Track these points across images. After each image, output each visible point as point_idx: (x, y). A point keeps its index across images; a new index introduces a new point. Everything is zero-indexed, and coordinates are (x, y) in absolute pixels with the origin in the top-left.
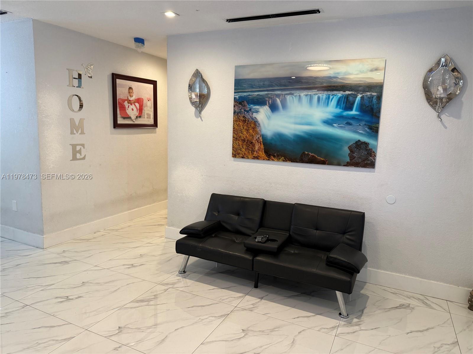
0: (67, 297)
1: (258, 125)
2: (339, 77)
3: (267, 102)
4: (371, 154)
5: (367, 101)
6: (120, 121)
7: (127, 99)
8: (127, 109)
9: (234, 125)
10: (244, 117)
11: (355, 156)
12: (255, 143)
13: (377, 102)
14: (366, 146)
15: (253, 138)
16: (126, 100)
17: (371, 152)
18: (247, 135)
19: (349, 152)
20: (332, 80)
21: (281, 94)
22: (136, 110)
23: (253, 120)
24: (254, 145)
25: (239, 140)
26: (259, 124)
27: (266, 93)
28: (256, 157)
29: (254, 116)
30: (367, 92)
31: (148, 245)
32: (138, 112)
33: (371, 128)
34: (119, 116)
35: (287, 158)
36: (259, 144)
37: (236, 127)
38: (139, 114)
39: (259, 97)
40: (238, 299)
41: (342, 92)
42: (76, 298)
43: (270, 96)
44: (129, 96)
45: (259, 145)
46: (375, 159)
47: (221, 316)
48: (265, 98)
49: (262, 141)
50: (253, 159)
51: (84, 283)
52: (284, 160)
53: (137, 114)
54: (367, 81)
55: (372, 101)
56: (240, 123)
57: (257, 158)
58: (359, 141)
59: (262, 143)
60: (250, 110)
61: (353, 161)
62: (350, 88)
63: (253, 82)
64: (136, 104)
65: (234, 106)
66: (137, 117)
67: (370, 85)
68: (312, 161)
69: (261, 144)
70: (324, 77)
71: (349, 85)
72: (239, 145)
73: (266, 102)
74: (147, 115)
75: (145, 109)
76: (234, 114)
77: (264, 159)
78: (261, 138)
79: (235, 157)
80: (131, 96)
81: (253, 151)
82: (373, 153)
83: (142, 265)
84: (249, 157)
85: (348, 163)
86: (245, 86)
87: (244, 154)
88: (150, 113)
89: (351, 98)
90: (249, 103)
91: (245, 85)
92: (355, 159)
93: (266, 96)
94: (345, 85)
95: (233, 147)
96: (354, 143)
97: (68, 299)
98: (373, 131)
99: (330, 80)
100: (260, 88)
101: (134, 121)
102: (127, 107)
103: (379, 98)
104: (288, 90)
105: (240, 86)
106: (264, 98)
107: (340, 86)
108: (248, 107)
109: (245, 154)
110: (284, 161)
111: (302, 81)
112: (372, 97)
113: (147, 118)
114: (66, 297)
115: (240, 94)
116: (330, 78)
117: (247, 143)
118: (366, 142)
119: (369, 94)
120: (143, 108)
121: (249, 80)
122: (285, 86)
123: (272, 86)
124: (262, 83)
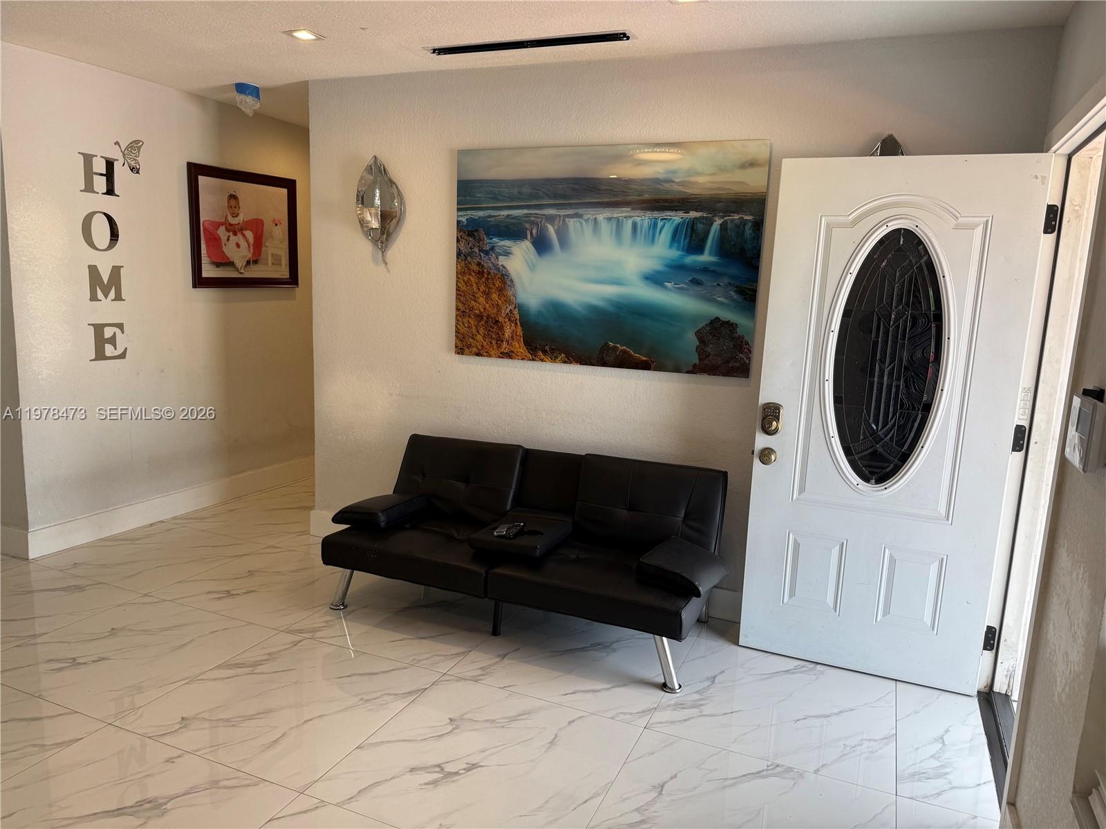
0: (74, 659)
1: (509, 283)
2: (677, 181)
3: (528, 231)
4: (741, 347)
5: (733, 234)
6: (208, 271)
7: (224, 221)
8: (224, 245)
9: (457, 281)
10: (479, 264)
11: (709, 350)
12: (505, 322)
13: (753, 235)
14: (730, 330)
15: (499, 310)
16: (222, 224)
17: (742, 342)
18: (487, 306)
19: (698, 343)
20: (662, 188)
21: (556, 215)
22: (247, 246)
23: (499, 271)
24: (501, 328)
25: (469, 316)
26: (512, 281)
27: (525, 211)
28: (507, 353)
29: (500, 263)
30: (734, 213)
31: (268, 550)
32: (250, 251)
33: (740, 291)
34: (205, 260)
35: (572, 356)
36: (513, 324)
37: (464, 288)
38: (254, 254)
39: (511, 220)
40: (453, 658)
41: (681, 214)
42: (94, 661)
43: (534, 219)
44: (229, 214)
45: (513, 328)
46: (749, 359)
47: (409, 693)
48: (524, 224)
49: (518, 318)
50: (500, 357)
51: (113, 631)
52: (567, 360)
53: (249, 255)
54: (733, 190)
55: (743, 232)
56: (472, 279)
57: (508, 355)
58: (717, 319)
59: (518, 323)
60: (493, 249)
61: (706, 362)
62: (698, 205)
63: (496, 187)
64: (245, 232)
65: (458, 241)
66: (248, 263)
67: (739, 199)
68: (624, 362)
69: (516, 324)
70: (644, 180)
71: (696, 198)
72: (470, 327)
73: (526, 232)
74: (272, 257)
75: (267, 244)
76: (458, 258)
77: (523, 359)
78: (516, 312)
79: (462, 354)
80: (236, 215)
81: (500, 340)
82: (746, 345)
83: (251, 591)
84: (493, 353)
85: (695, 366)
86: (479, 195)
87: (480, 348)
88: (279, 253)
89: (700, 226)
90: (488, 234)
91: (480, 193)
92: (710, 358)
93: (526, 219)
94: (688, 199)
95: (457, 332)
96: (707, 325)
97: (75, 663)
98: (744, 299)
99: (657, 186)
100: (512, 200)
101: (242, 271)
102: (224, 238)
103: (758, 225)
104: (570, 206)
105: (470, 196)
106: (521, 224)
107: (678, 200)
108: (488, 242)
109: (482, 346)
110: (565, 362)
111: (600, 188)
112: (744, 223)
113: (273, 264)
114: (71, 659)
115: (469, 212)
116: (657, 181)
117: (487, 322)
118: (732, 321)
119: (736, 217)
120: (264, 240)
121: (487, 181)
122: (564, 197)
123: (537, 197)
124: (516, 191)
